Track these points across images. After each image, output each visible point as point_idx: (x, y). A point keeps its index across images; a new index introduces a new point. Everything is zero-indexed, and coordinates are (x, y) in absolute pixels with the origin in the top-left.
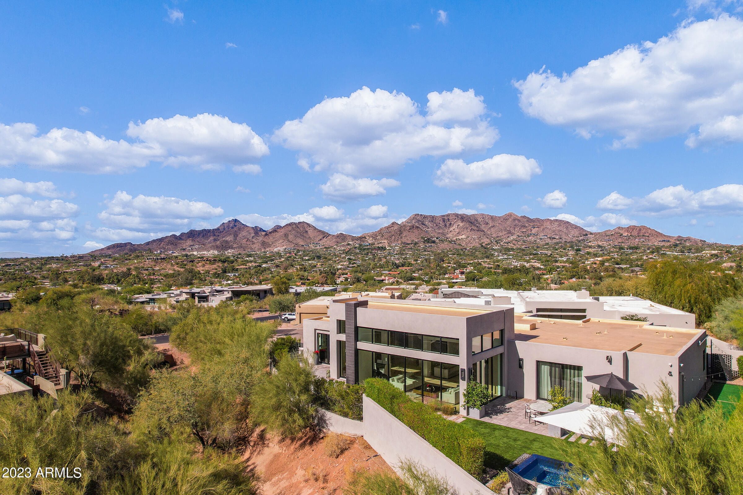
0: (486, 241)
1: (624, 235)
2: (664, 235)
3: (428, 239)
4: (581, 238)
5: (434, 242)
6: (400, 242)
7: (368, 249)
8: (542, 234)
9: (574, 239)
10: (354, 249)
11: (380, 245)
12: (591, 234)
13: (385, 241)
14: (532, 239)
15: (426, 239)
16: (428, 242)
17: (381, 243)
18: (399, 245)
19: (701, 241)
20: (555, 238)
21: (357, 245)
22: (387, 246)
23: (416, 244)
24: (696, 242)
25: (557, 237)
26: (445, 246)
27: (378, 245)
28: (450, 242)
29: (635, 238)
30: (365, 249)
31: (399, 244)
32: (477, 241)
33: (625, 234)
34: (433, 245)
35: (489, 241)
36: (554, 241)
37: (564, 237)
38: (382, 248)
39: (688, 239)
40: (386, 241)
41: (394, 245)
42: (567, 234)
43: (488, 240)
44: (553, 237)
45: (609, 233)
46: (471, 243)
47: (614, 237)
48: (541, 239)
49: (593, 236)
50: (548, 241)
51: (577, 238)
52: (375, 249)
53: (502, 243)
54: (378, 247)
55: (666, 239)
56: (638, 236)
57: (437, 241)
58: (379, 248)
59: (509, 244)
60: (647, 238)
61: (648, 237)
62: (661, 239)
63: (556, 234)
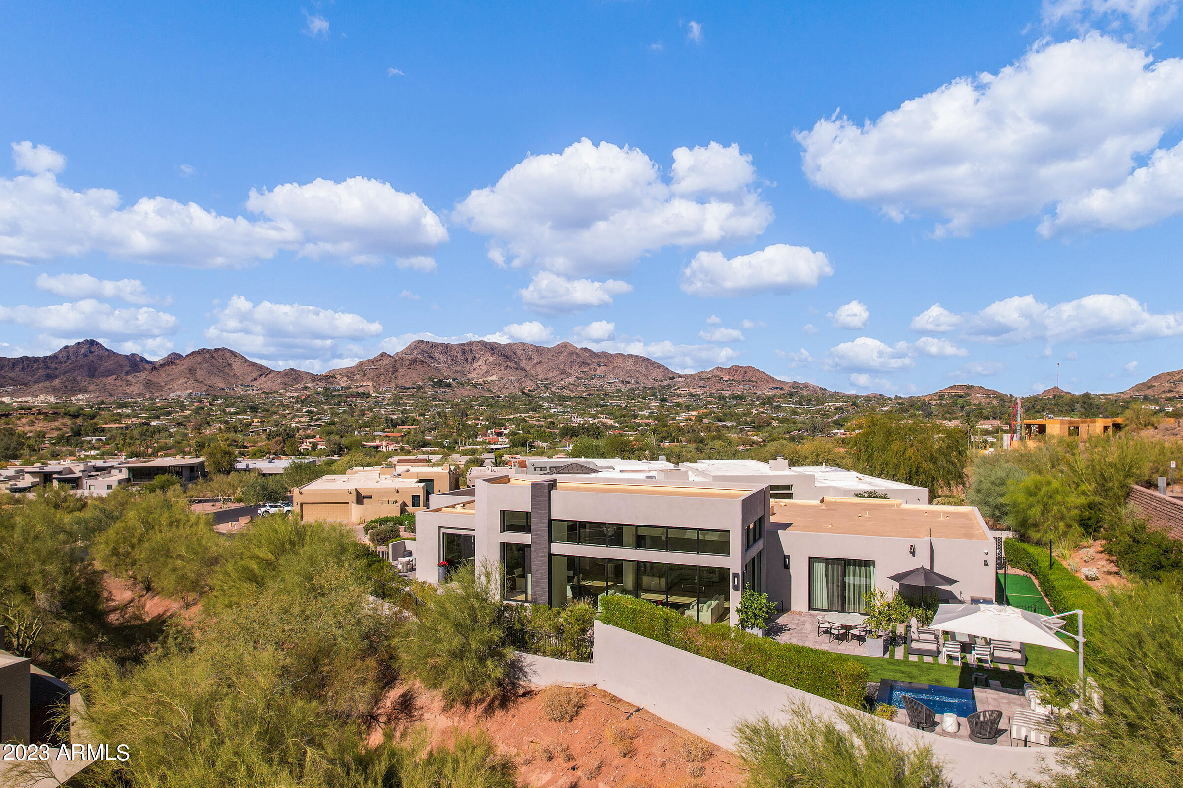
0: (529, 385)
1: (724, 379)
2: (776, 380)
3: (440, 381)
4: (666, 383)
5: (449, 385)
6: (393, 385)
7: (340, 395)
8: (612, 376)
9: (657, 384)
10: (315, 396)
11: (361, 390)
12: (680, 376)
13: (368, 383)
14: (596, 382)
15: (436, 380)
16: (440, 386)
17: (361, 386)
18: (392, 390)
19: (821, 388)
20: (629, 382)
21: (320, 390)
22: (371, 392)
23: (420, 387)
24: (814, 389)
25: (633, 381)
26: (467, 392)
27: (356, 390)
28: (475, 386)
29: (739, 383)
30: (334, 396)
31: (392, 388)
32: (515, 384)
33: (726, 378)
34: (447, 389)
35: (534, 386)
36: (629, 386)
37: (642, 380)
38: (364, 394)
39: (806, 386)
40: (370, 383)
41: (384, 389)
42: (646, 377)
43: (532, 384)
44: (627, 380)
45: (704, 376)
46: (507, 388)
47: (712, 383)
48: (610, 383)
49: (683, 379)
50: (621, 386)
51: (660, 383)
52: (352, 396)
53: (553, 389)
54: (358, 393)
55: (779, 385)
56: (743, 381)
57: (454, 384)
58: (358, 395)
59: (565, 390)
60: (754, 383)
61: (756, 382)
62: (773, 386)
63: (631, 377)
